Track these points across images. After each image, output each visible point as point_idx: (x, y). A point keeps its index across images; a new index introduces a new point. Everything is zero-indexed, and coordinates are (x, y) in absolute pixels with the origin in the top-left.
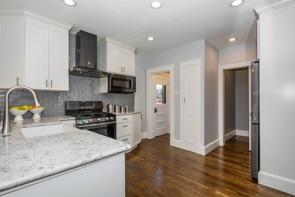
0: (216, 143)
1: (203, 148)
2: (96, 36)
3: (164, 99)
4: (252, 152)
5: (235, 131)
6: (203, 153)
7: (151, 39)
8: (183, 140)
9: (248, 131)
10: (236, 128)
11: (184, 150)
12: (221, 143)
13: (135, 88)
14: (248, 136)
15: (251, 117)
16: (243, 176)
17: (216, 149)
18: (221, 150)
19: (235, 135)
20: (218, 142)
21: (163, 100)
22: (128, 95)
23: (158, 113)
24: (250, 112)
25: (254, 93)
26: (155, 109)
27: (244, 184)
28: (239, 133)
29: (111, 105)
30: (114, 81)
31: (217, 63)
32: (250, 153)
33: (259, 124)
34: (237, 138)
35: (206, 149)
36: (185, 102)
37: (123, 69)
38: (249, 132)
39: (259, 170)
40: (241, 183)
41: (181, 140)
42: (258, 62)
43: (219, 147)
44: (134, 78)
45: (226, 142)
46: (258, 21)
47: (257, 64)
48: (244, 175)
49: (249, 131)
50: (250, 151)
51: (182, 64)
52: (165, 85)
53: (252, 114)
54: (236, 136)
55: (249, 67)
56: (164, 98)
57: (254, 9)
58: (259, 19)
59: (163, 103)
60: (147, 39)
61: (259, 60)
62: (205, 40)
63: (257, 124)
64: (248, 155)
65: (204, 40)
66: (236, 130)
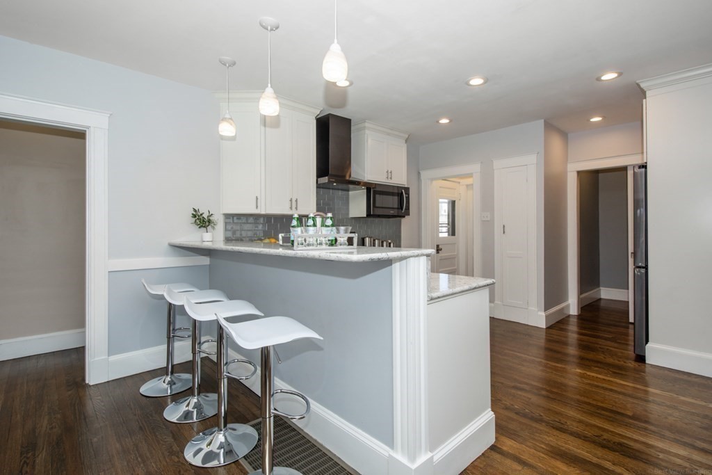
0: (562, 309)
1: (543, 314)
2: (350, 120)
3: (450, 227)
4: (636, 324)
5: (598, 289)
6: (542, 324)
7: (444, 121)
8: (499, 303)
9: (626, 291)
10: (601, 284)
11: (502, 320)
12: (574, 310)
13: (408, 208)
14: (626, 300)
15: (633, 260)
16: (620, 354)
17: (563, 319)
18: (574, 321)
19: (599, 297)
20: (568, 306)
21: (449, 229)
22: (391, 219)
23: (441, 254)
24: (631, 249)
25: (639, 211)
26: (438, 246)
27: (622, 363)
28: (607, 293)
29: (367, 238)
30: (377, 196)
31: (566, 160)
32: (631, 326)
33: (646, 268)
34: (602, 304)
35: (547, 317)
36: (504, 232)
37: (389, 174)
38: (628, 293)
39: (647, 341)
40: (617, 362)
41: (496, 302)
42: (644, 166)
43: (569, 316)
44: (407, 190)
45: (582, 308)
46: (644, 100)
47: (644, 170)
48: (622, 353)
49: (628, 289)
50: (631, 323)
51: (497, 164)
52: (454, 199)
53: (635, 254)
54: (600, 299)
55: (629, 168)
56: (450, 224)
57: (637, 82)
58: (645, 98)
59: (449, 235)
60: (438, 122)
61: (646, 163)
62: (545, 121)
63: (643, 268)
64: (628, 328)
65: (543, 120)
66: (601, 288)
